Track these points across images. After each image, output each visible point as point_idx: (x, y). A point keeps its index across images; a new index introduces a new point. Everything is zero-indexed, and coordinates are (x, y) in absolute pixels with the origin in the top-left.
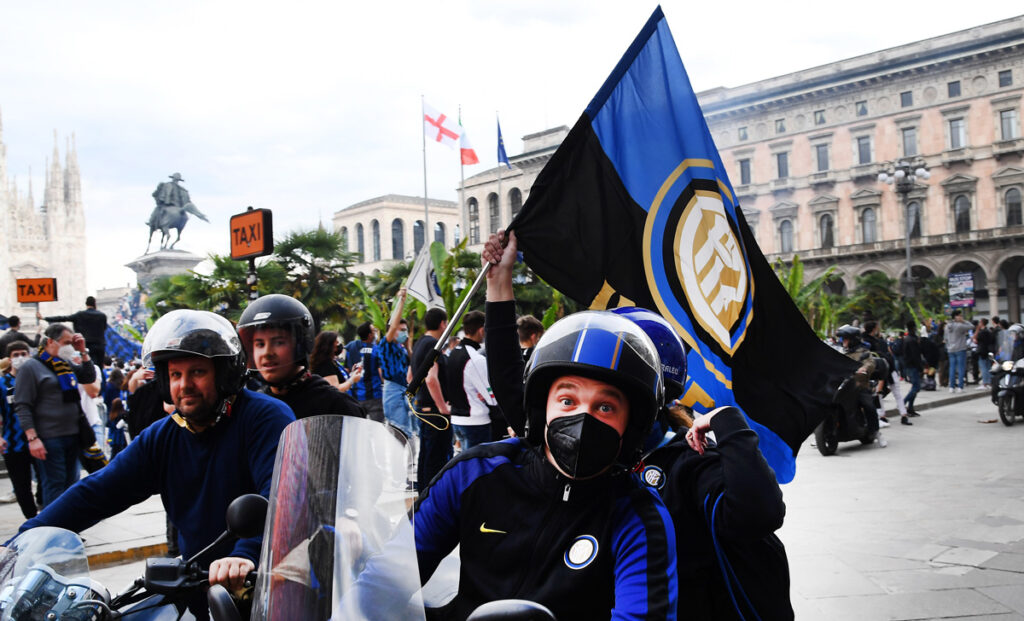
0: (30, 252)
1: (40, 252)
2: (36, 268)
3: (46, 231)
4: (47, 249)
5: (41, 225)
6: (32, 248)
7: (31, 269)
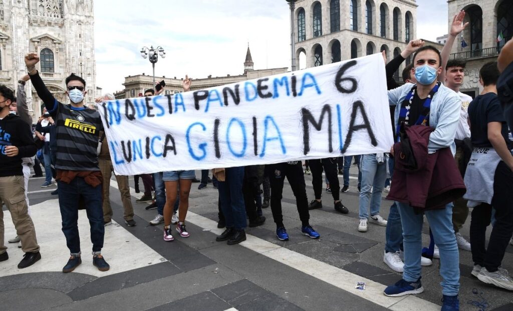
0: (48, 27)
1: (57, 28)
2: (53, 40)
3: (62, 13)
4: (62, 26)
5: (58, 6)
6: (50, 24)
7: (49, 42)
